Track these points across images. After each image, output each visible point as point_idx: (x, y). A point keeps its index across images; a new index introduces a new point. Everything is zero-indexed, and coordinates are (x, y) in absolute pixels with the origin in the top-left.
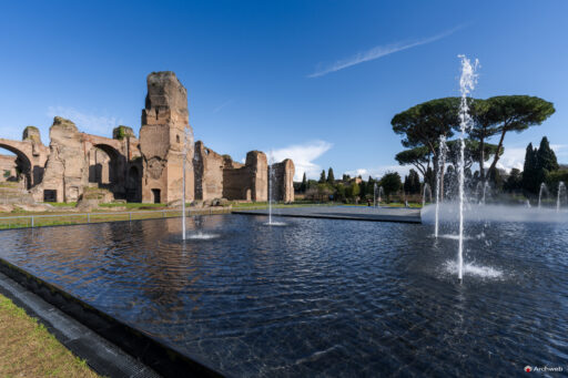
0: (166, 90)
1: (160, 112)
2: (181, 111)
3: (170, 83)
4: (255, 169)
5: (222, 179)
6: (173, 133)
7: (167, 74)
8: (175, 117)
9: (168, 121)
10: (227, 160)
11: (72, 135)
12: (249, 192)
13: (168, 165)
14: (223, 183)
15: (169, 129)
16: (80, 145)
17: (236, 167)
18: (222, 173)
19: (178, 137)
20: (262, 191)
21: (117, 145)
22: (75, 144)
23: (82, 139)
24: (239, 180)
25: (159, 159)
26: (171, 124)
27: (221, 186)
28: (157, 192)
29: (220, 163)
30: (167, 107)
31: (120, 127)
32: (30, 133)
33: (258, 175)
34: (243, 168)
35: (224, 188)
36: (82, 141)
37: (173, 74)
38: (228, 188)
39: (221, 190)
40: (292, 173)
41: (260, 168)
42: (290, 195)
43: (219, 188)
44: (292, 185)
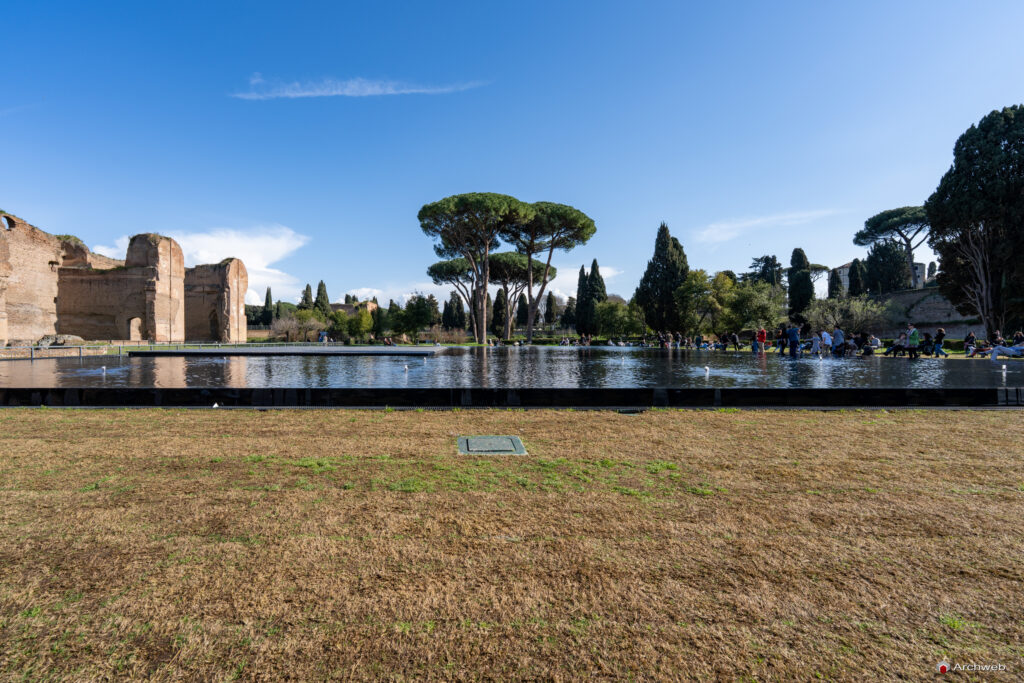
4: (155, 273)
5: (55, 293)
10: (73, 249)
12: (136, 323)
14: (59, 300)
17: (99, 265)
18: (55, 277)
20: (171, 321)
24: (107, 295)
27: (53, 307)
29: (49, 253)
33: (161, 287)
34: (120, 269)
35: (62, 314)
38: (74, 314)
39: (54, 319)
40: (241, 286)
41: (167, 272)
42: (238, 331)
43: (46, 313)
44: (242, 311)
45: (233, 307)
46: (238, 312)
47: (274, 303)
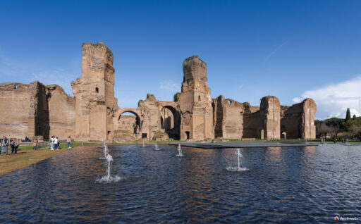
0: (192, 68)
1: (190, 83)
2: (202, 79)
3: (194, 63)
4: (267, 112)
5: (242, 122)
6: (196, 95)
7: (192, 58)
8: (197, 84)
9: (193, 88)
10: (246, 106)
11: (153, 103)
13: (194, 115)
14: (244, 124)
15: (193, 93)
16: (157, 108)
17: (253, 111)
18: (242, 117)
19: (199, 97)
20: (274, 130)
21: (174, 105)
22: (154, 108)
23: (157, 104)
24: (255, 121)
25: (188, 112)
26: (195, 90)
27: (242, 127)
28: (188, 133)
29: (240, 109)
30: (193, 79)
31: (177, 94)
32: (141, 103)
33: (269, 117)
34: (258, 112)
35: (244, 129)
36: (158, 106)
37: (196, 57)
38: (247, 129)
39: (242, 131)
40: (312, 111)
41: (272, 111)
42: (310, 132)
43: (240, 129)
44: (313, 123)
45: (307, 122)
46: (310, 124)
47: (352, 117)
